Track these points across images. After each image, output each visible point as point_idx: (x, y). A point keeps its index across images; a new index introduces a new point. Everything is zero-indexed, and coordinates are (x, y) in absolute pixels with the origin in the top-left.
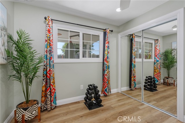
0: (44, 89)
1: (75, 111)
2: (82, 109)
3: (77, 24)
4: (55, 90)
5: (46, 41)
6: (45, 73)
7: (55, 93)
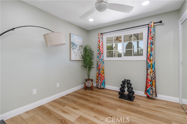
0: (97, 75)
1: (110, 94)
2: (116, 96)
3: (117, 31)
4: (104, 78)
5: (98, 47)
6: (98, 66)
7: (104, 80)
